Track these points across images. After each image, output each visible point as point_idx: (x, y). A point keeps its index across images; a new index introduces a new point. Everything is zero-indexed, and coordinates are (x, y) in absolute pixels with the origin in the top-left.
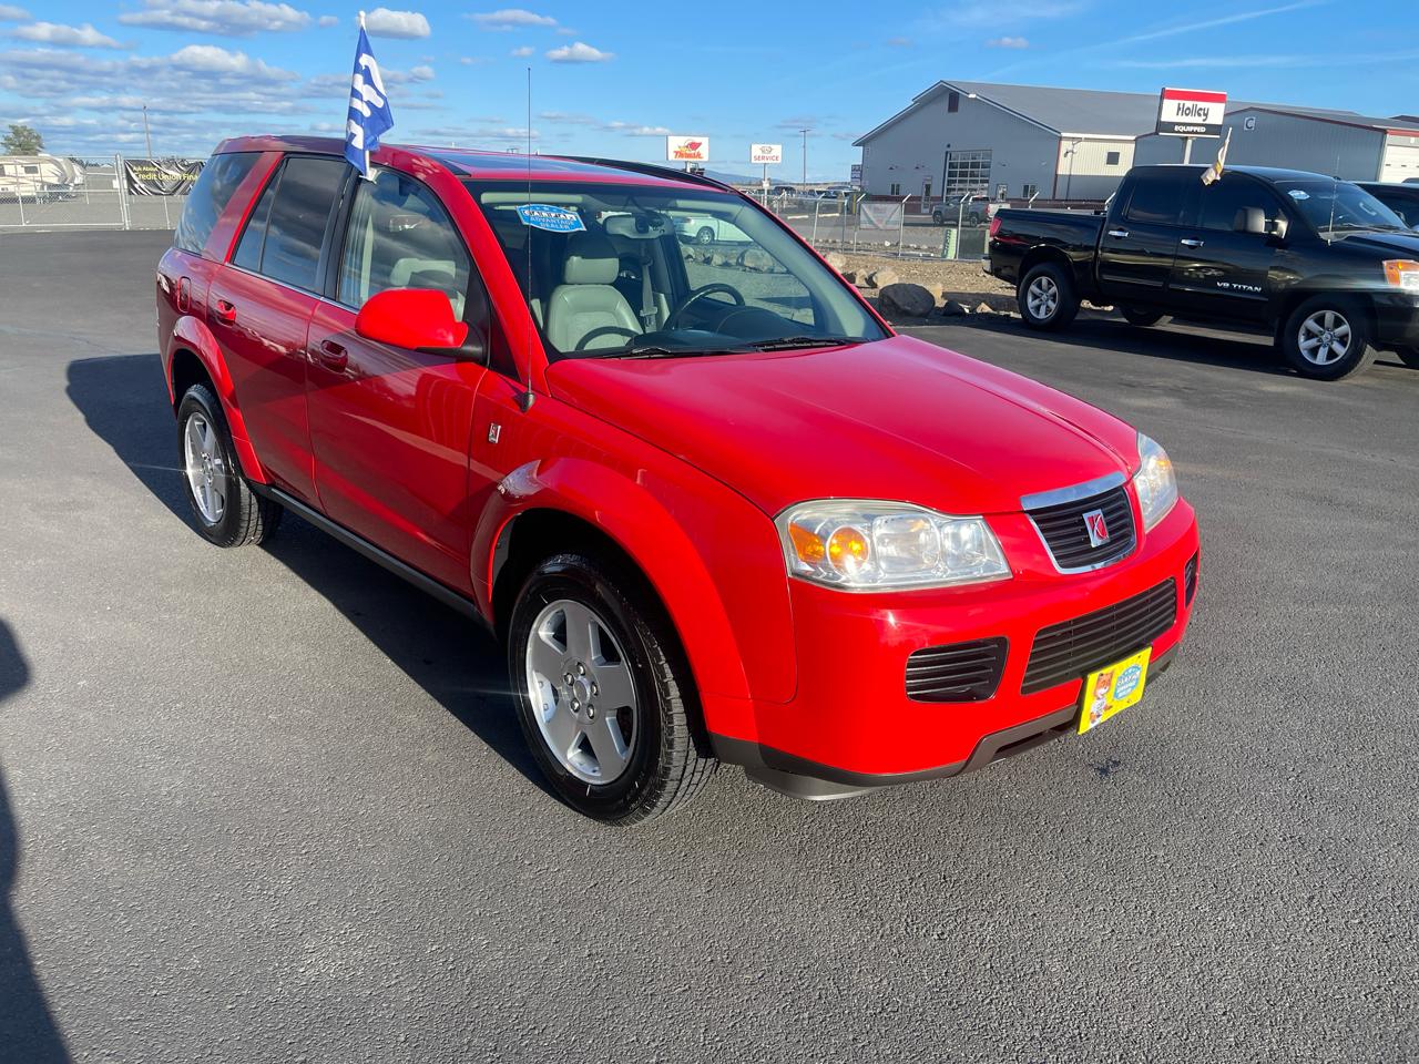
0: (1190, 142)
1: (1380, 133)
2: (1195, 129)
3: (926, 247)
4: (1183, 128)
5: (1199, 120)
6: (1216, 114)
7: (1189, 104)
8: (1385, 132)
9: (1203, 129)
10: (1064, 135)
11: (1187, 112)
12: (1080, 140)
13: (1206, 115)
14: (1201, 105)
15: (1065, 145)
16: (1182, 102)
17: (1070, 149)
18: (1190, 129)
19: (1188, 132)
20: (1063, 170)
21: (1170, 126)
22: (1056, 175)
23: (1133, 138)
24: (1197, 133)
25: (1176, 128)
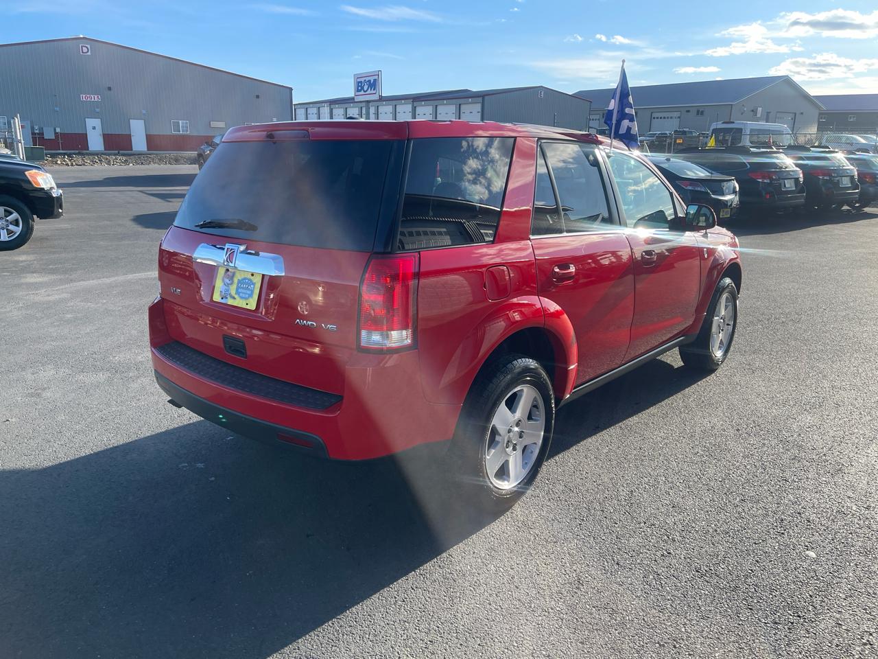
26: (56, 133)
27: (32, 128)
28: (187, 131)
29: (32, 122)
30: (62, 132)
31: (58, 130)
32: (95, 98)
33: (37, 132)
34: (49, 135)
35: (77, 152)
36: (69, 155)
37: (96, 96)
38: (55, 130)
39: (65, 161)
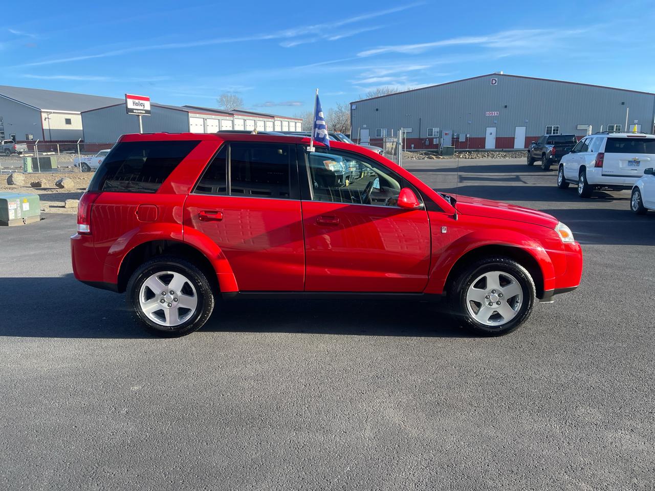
0: (140, 117)
1: (186, 113)
2: (141, 111)
3: (12, 167)
4: (137, 111)
5: (141, 108)
6: (147, 105)
7: (137, 101)
8: (188, 112)
9: (144, 112)
10: (42, 110)
11: (137, 104)
12: (51, 113)
13: (144, 106)
14: (141, 102)
15: (44, 115)
16: (134, 100)
17: (47, 116)
18: (139, 111)
19: (140, 113)
20: (46, 126)
21: (132, 110)
22: (43, 129)
23: (80, 113)
24: (142, 113)
25: (134, 111)
26: (466, 138)
27: (453, 135)
28: (557, 133)
29: (453, 131)
30: (471, 137)
31: (468, 136)
32: (495, 114)
33: (455, 137)
34: (462, 139)
35: (476, 149)
36: (470, 152)
37: (496, 113)
38: (466, 135)
39: (465, 156)
